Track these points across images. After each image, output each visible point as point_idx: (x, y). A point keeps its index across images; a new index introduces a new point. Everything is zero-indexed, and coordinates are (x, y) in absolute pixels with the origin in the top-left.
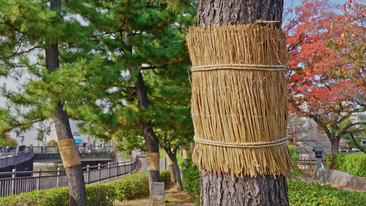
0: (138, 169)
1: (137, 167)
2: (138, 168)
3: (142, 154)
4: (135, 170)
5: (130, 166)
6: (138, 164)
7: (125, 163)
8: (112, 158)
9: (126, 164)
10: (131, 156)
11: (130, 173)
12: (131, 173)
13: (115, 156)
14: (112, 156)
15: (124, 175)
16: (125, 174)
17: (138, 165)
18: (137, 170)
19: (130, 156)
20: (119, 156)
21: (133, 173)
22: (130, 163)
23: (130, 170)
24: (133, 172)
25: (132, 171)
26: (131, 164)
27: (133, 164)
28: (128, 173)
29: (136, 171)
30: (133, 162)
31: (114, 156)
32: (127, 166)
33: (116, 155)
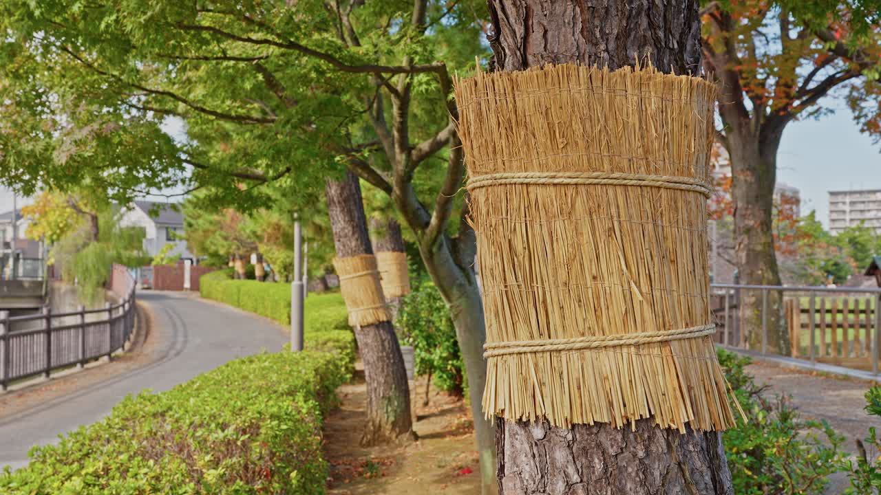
0: (142, 339)
1: (134, 331)
2: (138, 334)
3: (148, 288)
4: (127, 345)
5: (108, 326)
6: (136, 319)
7: (82, 314)
8: (41, 298)
9: (89, 318)
10: (110, 293)
11: (106, 358)
12: (112, 360)
13: (50, 293)
14: (38, 294)
15: (79, 366)
16: (84, 362)
17: (139, 322)
18: (134, 344)
19: (106, 295)
20: (65, 293)
21: (118, 358)
22: (105, 316)
23: (106, 347)
24: (119, 352)
25: (113, 349)
26: (112, 322)
27: (118, 319)
28: (96, 359)
29: (130, 350)
30: (121, 312)
31: (46, 294)
32: (92, 329)
33: (53, 290)
